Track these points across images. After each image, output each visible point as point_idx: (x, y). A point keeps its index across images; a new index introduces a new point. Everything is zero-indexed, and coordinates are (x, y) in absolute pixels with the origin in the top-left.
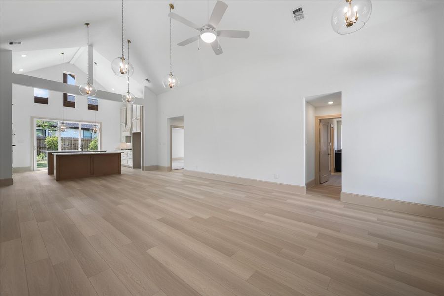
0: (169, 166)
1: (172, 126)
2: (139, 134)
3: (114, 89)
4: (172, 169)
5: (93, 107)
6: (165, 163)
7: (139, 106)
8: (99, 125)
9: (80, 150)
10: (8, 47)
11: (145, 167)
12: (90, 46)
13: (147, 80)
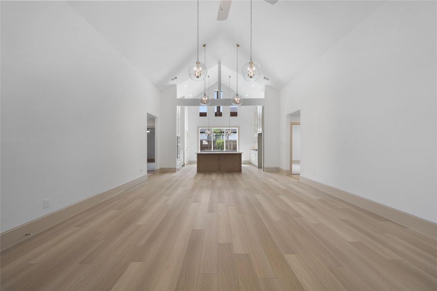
0: (289, 169)
1: (292, 124)
2: (261, 134)
3: (247, 96)
4: (293, 173)
5: (234, 114)
6: (285, 167)
7: (261, 107)
8: (237, 129)
9: (225, 150)
10: (172, 82)
11: (266, 168)
12: (220, 63)
13: (264, 78)
